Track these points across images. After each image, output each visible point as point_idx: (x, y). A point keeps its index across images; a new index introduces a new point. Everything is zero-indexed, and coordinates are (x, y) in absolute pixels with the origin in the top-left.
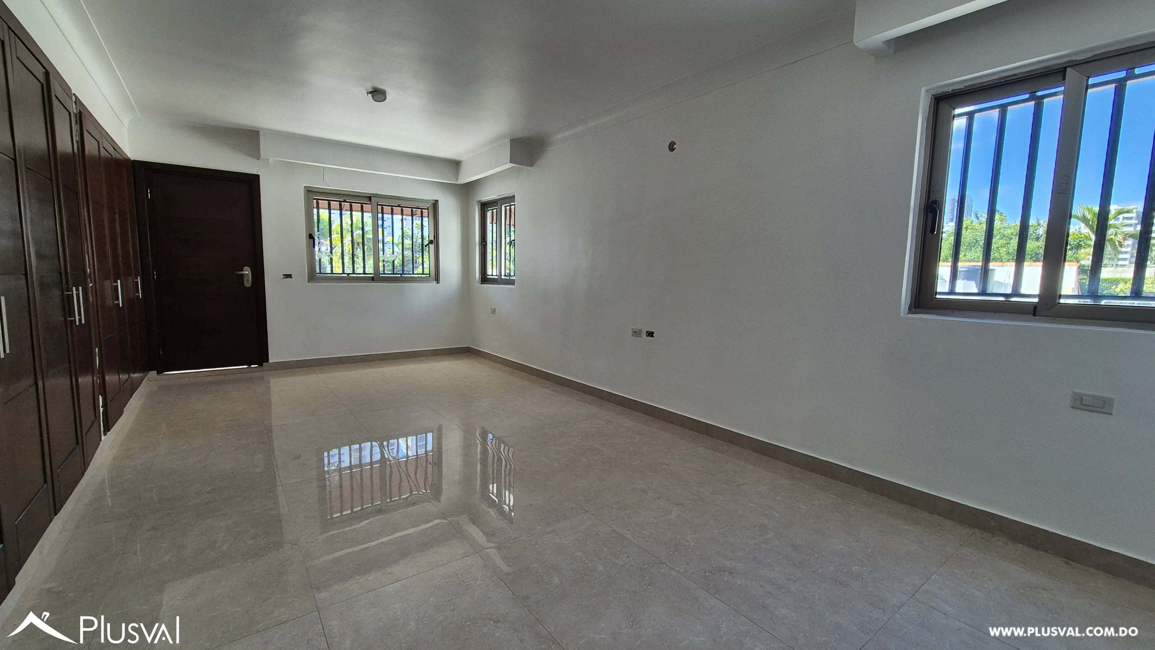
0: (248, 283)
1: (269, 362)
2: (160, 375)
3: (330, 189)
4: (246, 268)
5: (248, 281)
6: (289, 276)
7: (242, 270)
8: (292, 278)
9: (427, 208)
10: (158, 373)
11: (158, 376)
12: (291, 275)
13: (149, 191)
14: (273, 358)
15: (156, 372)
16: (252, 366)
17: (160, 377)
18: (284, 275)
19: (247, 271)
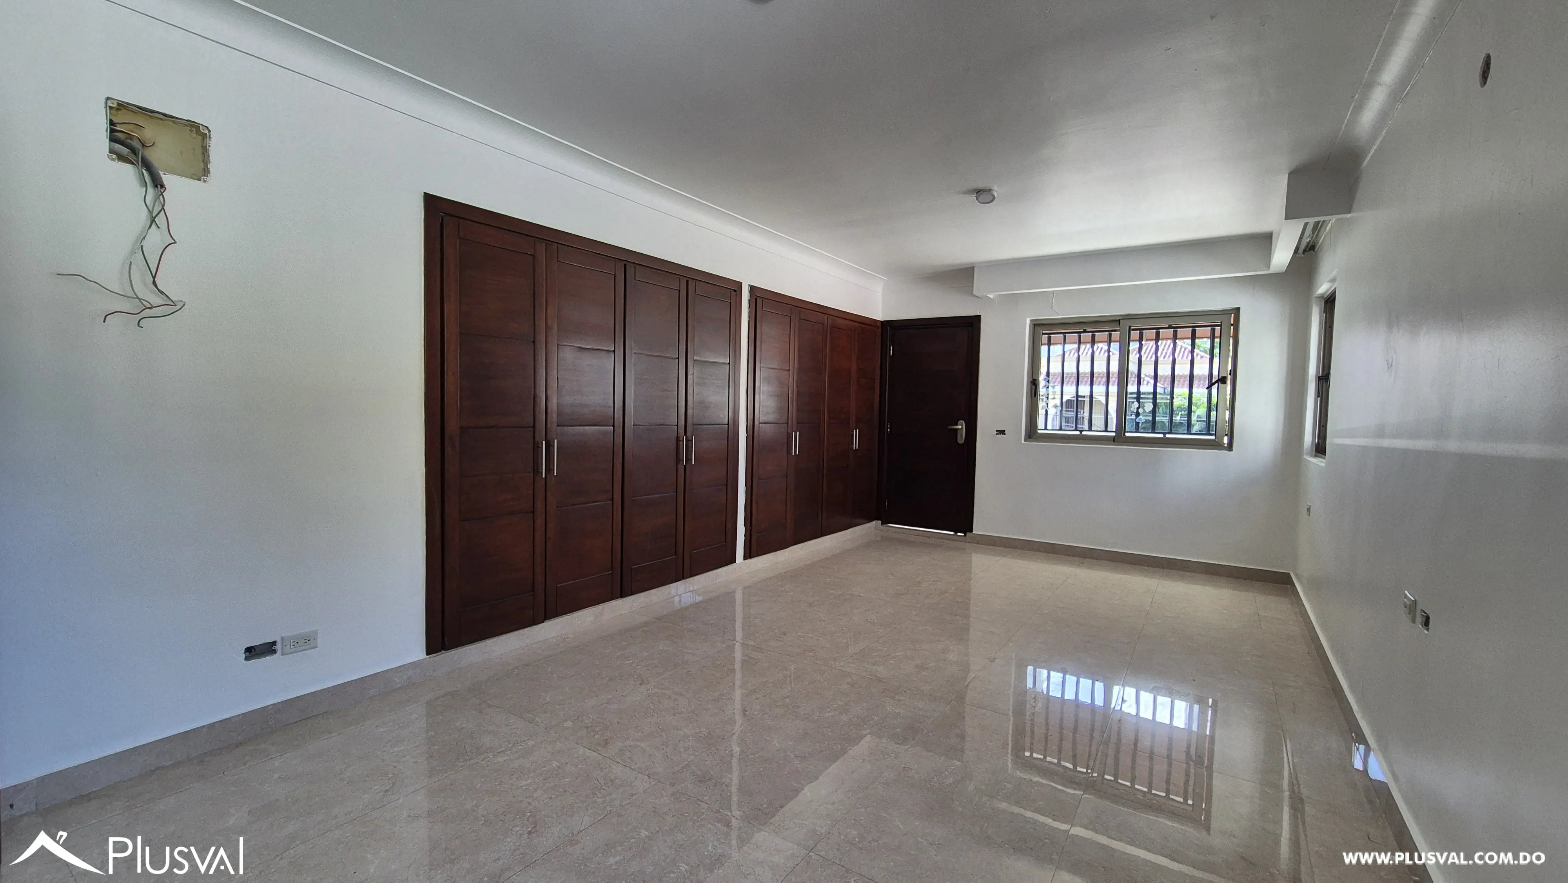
0: (961, 438)
1: (974, 532)
2: (884, 525)
3: (1063, 319)
4: (960, 422)
5: (962, 436)
6: (1002, 432)
7: (957, 425)
8: (1005, 434)
9: (1220, 323)
10: (882, 524)
11: (882, 527)
12: (1004, 431)
13: (891, 348)
14: (978, 529)
15: (880, 521)
16: (959, 534)
17: (884, 528)
18: (997, 431)
19: (961, 426)
